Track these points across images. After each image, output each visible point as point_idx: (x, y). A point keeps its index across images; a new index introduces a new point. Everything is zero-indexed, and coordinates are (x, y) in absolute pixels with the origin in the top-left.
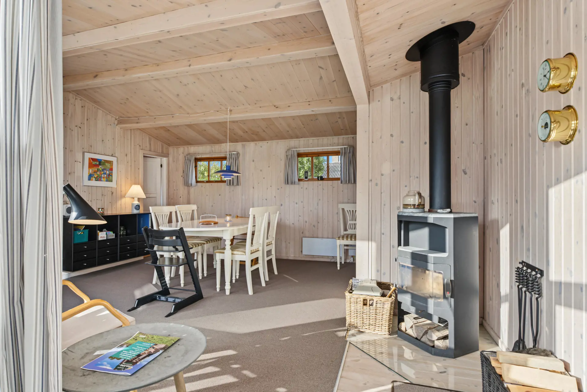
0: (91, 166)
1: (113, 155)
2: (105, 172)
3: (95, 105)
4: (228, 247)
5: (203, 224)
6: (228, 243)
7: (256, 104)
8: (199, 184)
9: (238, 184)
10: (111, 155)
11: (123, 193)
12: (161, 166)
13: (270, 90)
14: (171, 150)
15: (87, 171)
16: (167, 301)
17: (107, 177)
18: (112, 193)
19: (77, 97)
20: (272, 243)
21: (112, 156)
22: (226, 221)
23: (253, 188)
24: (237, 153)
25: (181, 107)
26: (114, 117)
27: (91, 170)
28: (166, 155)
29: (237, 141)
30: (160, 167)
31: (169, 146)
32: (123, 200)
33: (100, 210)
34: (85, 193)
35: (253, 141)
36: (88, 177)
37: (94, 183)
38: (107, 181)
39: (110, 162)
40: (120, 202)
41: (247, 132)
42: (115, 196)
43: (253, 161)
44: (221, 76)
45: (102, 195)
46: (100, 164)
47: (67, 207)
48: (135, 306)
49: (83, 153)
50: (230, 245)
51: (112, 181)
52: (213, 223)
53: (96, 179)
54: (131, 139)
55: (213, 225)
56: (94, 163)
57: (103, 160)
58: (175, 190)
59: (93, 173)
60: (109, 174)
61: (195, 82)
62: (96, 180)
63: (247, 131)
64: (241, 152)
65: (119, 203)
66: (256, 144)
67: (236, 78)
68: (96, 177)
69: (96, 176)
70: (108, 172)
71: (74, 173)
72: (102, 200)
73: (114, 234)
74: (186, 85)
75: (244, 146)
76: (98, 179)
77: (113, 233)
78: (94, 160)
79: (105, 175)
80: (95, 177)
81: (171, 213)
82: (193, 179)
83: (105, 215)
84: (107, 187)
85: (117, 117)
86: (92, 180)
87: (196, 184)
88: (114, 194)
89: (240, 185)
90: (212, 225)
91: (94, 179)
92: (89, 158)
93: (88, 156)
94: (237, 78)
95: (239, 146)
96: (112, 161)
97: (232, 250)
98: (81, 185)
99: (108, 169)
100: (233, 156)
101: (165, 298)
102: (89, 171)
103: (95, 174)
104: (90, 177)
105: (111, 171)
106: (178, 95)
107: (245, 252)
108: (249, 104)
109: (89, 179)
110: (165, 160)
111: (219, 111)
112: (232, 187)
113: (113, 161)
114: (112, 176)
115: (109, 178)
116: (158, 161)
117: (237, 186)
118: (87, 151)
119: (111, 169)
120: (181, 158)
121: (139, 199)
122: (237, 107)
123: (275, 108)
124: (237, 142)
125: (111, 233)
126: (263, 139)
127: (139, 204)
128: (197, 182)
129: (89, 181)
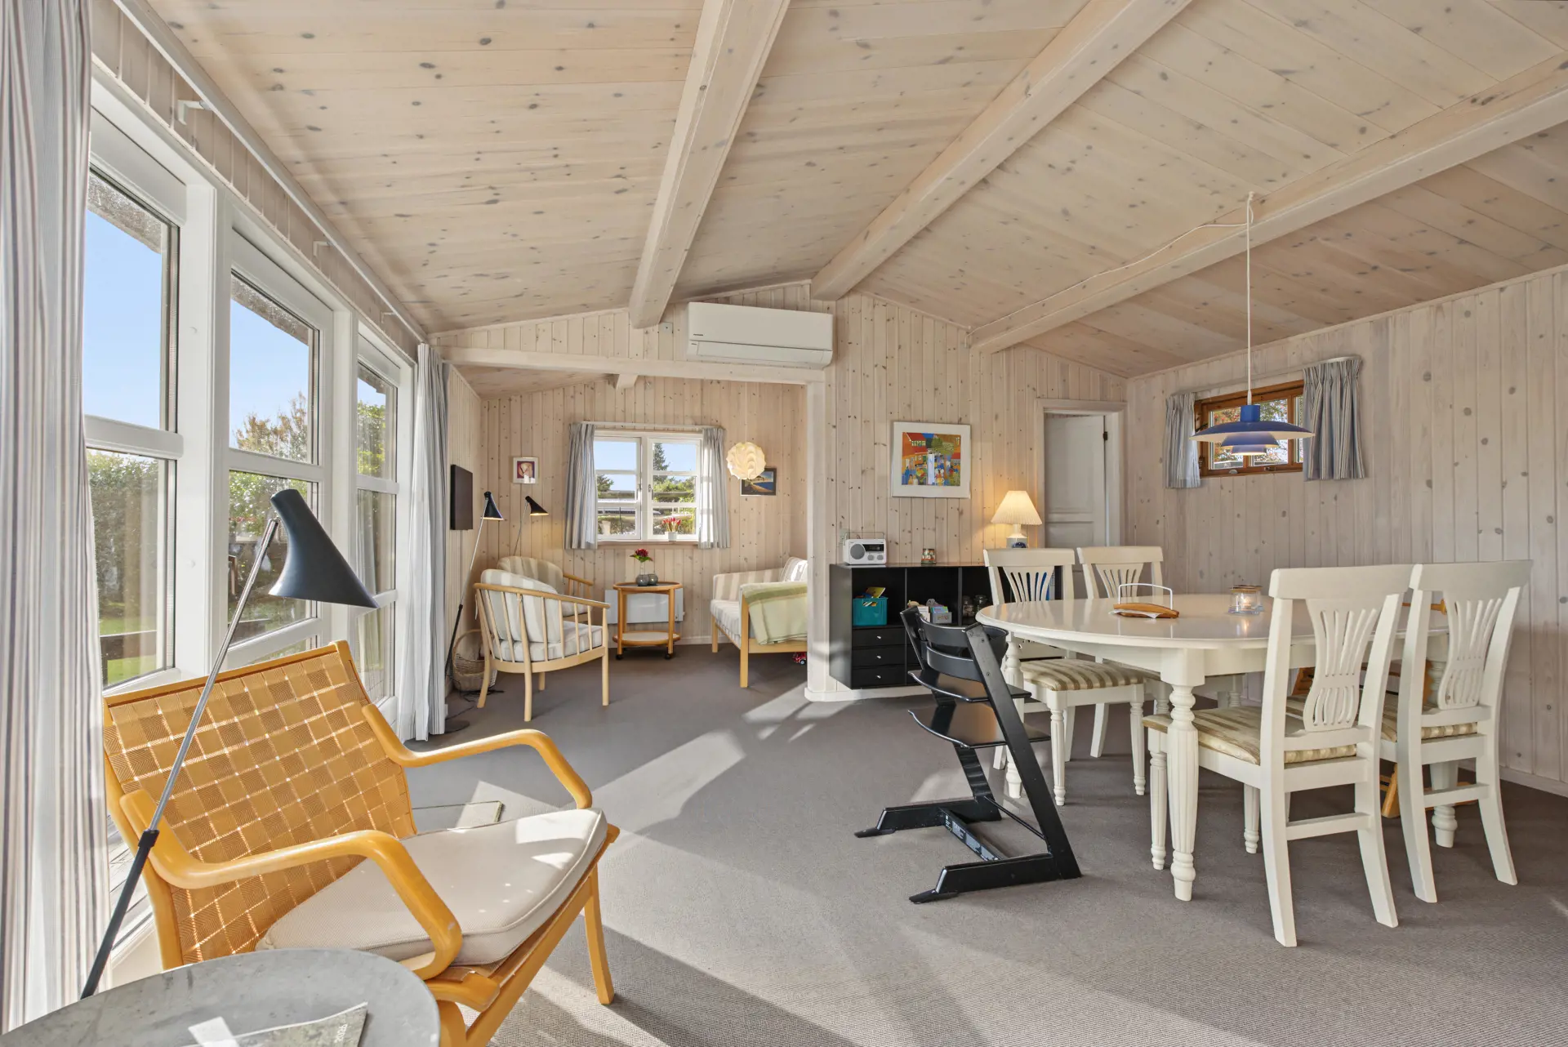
0: (907, 450)
1: (963, 421)
2: (943, 462)
3: (917, 310)
4: (1182, 715)
5: (1119, 614)
6: (1182, 700)
7: (1363, 130)
8: (1212, 480)
9: (1352, 473)
10: (957, 421)
11: (987, 512)
12: (1105, 436)
13: (1417, 30)
14: (1132, 388)
15: (898, 464)
16: (964, 840)
17: (948, 473)
18: (961, 513)
19: (877, 302)
20: (1479, 729)
21: (960, 422)
22: (1232, 611)
23: (1429, 484)
24: (1347, 362)
25: (1093, 248)
26: (962, 329)
27: (908, 461)
28: (1120, 405)
29: (1345, 315)
30: (1102, 439)
31: (1127, 378)
32: (990, 530)
33: (926, 552)
34: (897, 513)
35: (1420, 300)
36: (903, 477)
37: (914, 489)
38: (947, 484)
39: (954, 439)
40: (981, 533)
41: (1375, 268)
42: (971, 519)
43: (1427, 377)
44: (1164, 76)
45: (936, 517)
46: (929, 446)
47: (852, 545)
48: (878, 828)
49: (892, 422)
50: (1192, 709)
51: (959, 485)
52: (1154, 615)
53: (921, 481)
54: (1009, 375)
55: (1154, 621)
56: (914, 444)
57: (937, 435)
58: (1142, 501)
59: (914, 468)
60: (952, 467)
61: (1089, 148)
62: (919, 484)
63: (1374, 263)
64: (1368, 355)
65: (978, 537)
66: (1439, 308)
67: (1225, 53)
68: (920, 475)
70: (948, 464)
71: (873, 469)
72: (935, 530)
73: (950, 614)
74: (1069, 169)
75: (1381, 329)
76: (926, 480)
77: (949, 611)
78: (914, 436)
79: (942, 471)
80: (917, 477)
81: (1058, 570)
82: (1190, 466)
83: (938, 565)
84: (947, 498)
85: (969, 327)
86: (912, 483)
87: (1201, 482)
88: (966, 515)
89: (1366, 475)
90: (1149, 621)
91: (916, 481)
92: (904, 433)
93: (901, 428)
94: (1227, 51)
95: (1359, 335)
96: (957, 436)
97: (1201, 729)
98: (889, 496)
99: (948, 455)
100: (1334, 372)
101: (961, 831)
102: (904, 463)
103: (918, 468)
104: (906, 478)
105: (955, 461)
106: (1065, 212)
107: (1255, 753)
108: (1333, 145)
109: (905, 481)
110: (1114, 418)
111: (1217, 221)
112: (1331, 488)
113: (960, 436)
114: (958, 471)
115: (951, 475)
116: (1095, 422)
117: (1354, 481)
118: (901, 417)
119: (958, 456)
120: (1158, 407)
121: (1026, 528)
122: (1284, 175)
123: (1477, 108)
124: (1350, 319)
125: (944, 610)
126: (1475, 281)
127: (1023, 542)
128: (1205, 472)
129: (904, 486)
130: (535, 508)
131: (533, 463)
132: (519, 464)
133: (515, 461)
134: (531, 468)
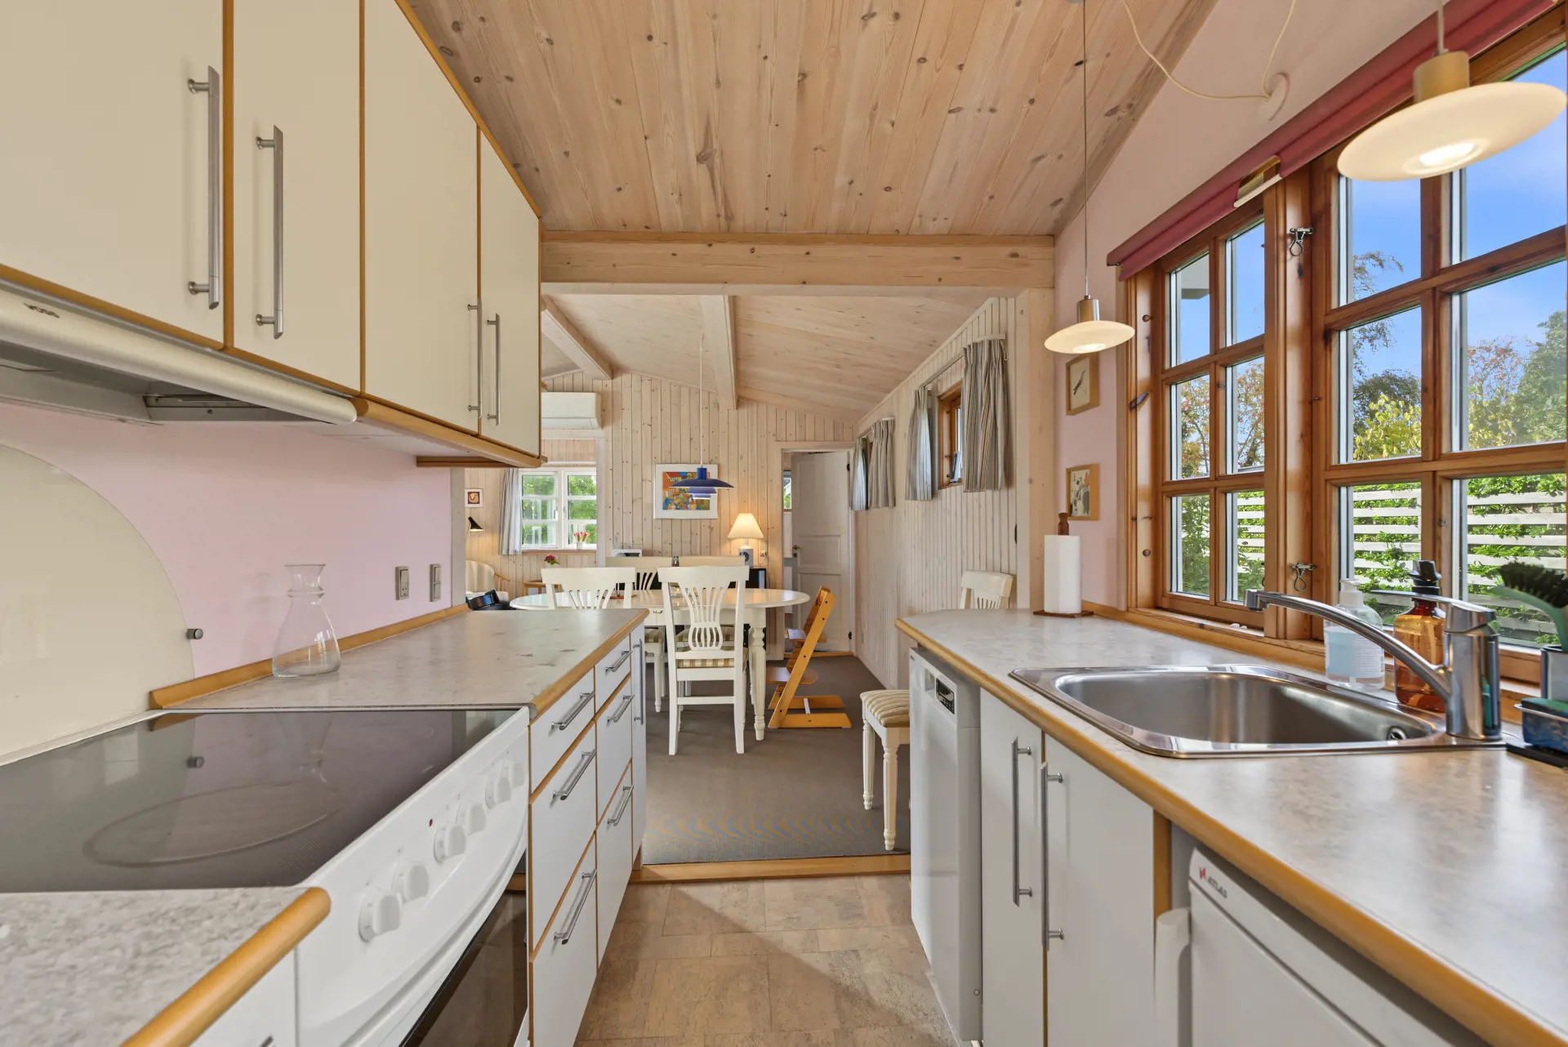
0: (667, 484)
3: (675, 382)
10: (708, 462)
12: (848, 467)
15: (659, 494)
18: (711, 529)
19: (644, 378)
21: (710, 463)
27: (667, 491)
30: (846, 470)
34: (660, 531)
36: (663, 503)
37: (672, 513)
38: (699, 509)
45: (691, 533)
49: (654, 463)
51: (709, 510)
53: (679, 507)
54: (752, 425)
56: (672, 480)
57: (691, 473)
59: (672, 498)
62: (677, 509)
64: (896, 415)
69: (676, 502)
71: (641, 499)
72: (690, 542)
76: (683, 506)
78: (673, 474)
80: (675, 504)
84: (700, 519)
86: (671, 509)
88: (715, 531)
91: (674, 507)
92: (663, 471)
93: (661, 468)
98: (652, 517)
102: (664, 494)
103: (675, 498)
104: (666, 504)
109: (665, 507)
116: (841, 457)
118: (662, 461)
129: (665, 511)
130: (474, 525)
131: (478, 493)
132: (469, 493)
133: (467, 491)
134: (477, 497)
